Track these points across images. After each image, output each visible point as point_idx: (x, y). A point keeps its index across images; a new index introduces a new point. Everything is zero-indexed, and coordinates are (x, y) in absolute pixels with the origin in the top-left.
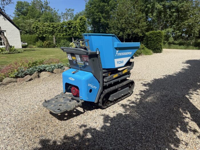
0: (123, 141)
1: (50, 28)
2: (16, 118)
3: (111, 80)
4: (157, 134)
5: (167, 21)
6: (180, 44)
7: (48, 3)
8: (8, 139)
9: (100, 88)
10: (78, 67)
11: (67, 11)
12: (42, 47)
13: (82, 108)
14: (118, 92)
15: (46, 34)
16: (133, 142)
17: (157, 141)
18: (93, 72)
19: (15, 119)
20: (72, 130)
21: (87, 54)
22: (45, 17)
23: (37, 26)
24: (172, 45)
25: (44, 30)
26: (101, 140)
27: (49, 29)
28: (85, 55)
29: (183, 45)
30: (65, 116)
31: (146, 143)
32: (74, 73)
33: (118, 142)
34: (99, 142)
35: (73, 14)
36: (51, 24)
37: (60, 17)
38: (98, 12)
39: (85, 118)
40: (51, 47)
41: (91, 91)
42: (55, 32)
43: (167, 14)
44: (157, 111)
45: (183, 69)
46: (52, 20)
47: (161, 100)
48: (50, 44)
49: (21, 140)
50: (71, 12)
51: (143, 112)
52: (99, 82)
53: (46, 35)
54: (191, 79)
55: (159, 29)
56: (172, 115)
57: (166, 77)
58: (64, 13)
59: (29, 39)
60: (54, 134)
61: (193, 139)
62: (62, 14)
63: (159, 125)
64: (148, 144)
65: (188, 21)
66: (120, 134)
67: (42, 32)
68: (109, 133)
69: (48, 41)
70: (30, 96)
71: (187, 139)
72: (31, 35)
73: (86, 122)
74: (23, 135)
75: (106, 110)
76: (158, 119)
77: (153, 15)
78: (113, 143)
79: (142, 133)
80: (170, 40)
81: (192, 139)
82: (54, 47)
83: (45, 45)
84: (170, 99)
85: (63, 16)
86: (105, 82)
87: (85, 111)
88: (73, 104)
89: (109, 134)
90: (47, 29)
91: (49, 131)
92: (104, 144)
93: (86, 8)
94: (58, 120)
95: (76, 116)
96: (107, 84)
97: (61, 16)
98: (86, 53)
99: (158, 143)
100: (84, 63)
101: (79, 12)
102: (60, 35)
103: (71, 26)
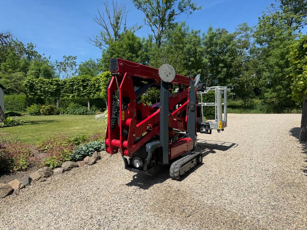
1: (52, 86)
7: (33, 47)
11: (65, 59)
12: (39, 115)
23: (32, 84)
25: (42, 89)
35: (76, 64)
40: (53, 114)
48: (52, 109)
50: (72, 61)
69: (49, 106)
77: (198, 71)
82: (58, 114)
83: (43, 111)
90: (47, 87)
97: (56, 66)
102: (68, 96)
103: (86, 83)
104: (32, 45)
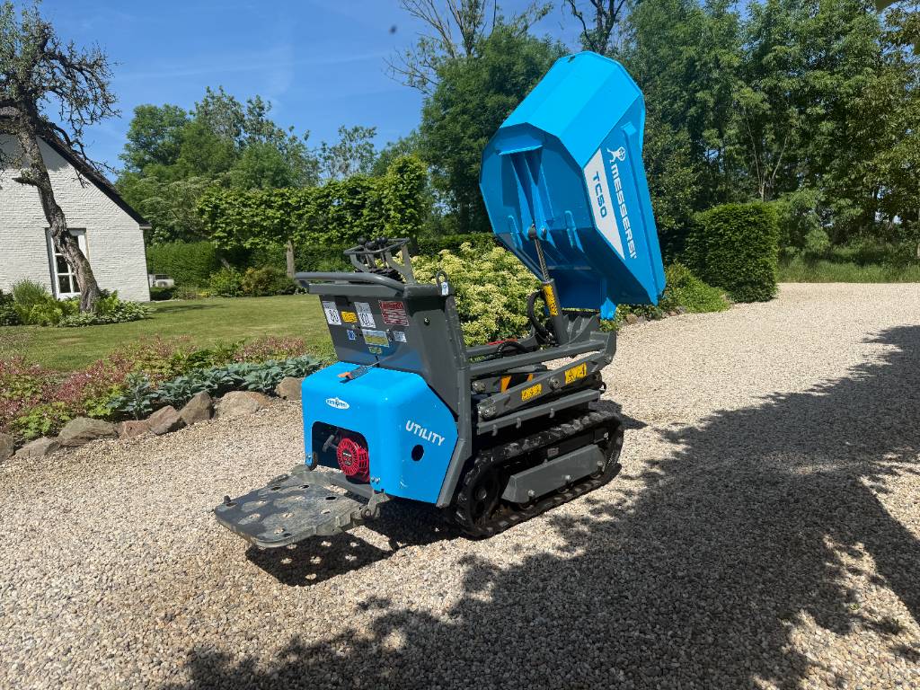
0: (552, 670)
1: (270, 212)
2: (105, 578)
3: (509, 407)
4: (710, 640)
5: (792, 160)
6: (863, 260)
7: (262, 108)
8: (64, 659)
9: (461, 444)
10: (368, 352)
11: (343, 135)
12: (238, 296)
13: (384, 536)
14: (546, 464)
15: (256, 236)
16: (597, 672)
17: (711, 671)
18: (426, 371)
19: (100, 580)
20: (337, 622)
21: (398, 295)
22: (253, 168)
23: (216, 207)
24: (825, 264)
25: (245, 221)
26: (455, 662)
27: (268, 218)
28: (391, 299)
29: (879, 264)
30: (311, 568)
31: (657, 679)
32: (348, 379)
33: (533, 672)
34: (449, 672)
35: (373, 149)
36: (276, 195)
37: (317, 162)
38: (475, 137)
39: (397, 578)
40: (275, 293)
41: (417, 453)
42: (292, 229)
43: (791, 126)
44: (724, 548)
45: (862, 367)
46: (283, 178)
47: (748, 499)
48: (271, 278)
49: (117, 660)
50: (362, 142)
51: (658, 550)
52: (456, 417)
53: (252, 244)
54: (899, 411)
55: (758, 196)
56: (790, 562)
57: (773, 402)
58: (335, 148)
59: (181, 263)
60: (255, 641)
61: (877, 665)
62: (324, 150)
63: (725, 606)
64: (665, 682)
65: (892, 154)
66: (543, 639)
67: (235, 228)
68: (494, 636)
69: (264, 269)
70: (169, 492)
71: (850, 664)
72: (189, 245)
73: (396, 593)
74: (125, 642)
75: (492, 545)
76: (722, 579)
77: (726, 136)
78: (507, 675)
79: (642, 635)
80: (811, 243)
81: (873, 662)
82: (289, 291)
83: (248, 285)
84: (788, 495)
85: (329, 157)
86: (486, 419)
87: (397, 548)
88: (341, 511)
89: (496, 641)
90: (257, 215)
91: (235, 629)
92: (467, 680)
93: (425, 120)
94: (279, 585)
95: (356, 569)
96: (494, 426)
97: (322, 160)
98: (393, 293)
99: (715, 678)
100: (390, 336)
101: (396, 141)
102: (316, 240)
103: (359, 199)
104: (261, 102)
